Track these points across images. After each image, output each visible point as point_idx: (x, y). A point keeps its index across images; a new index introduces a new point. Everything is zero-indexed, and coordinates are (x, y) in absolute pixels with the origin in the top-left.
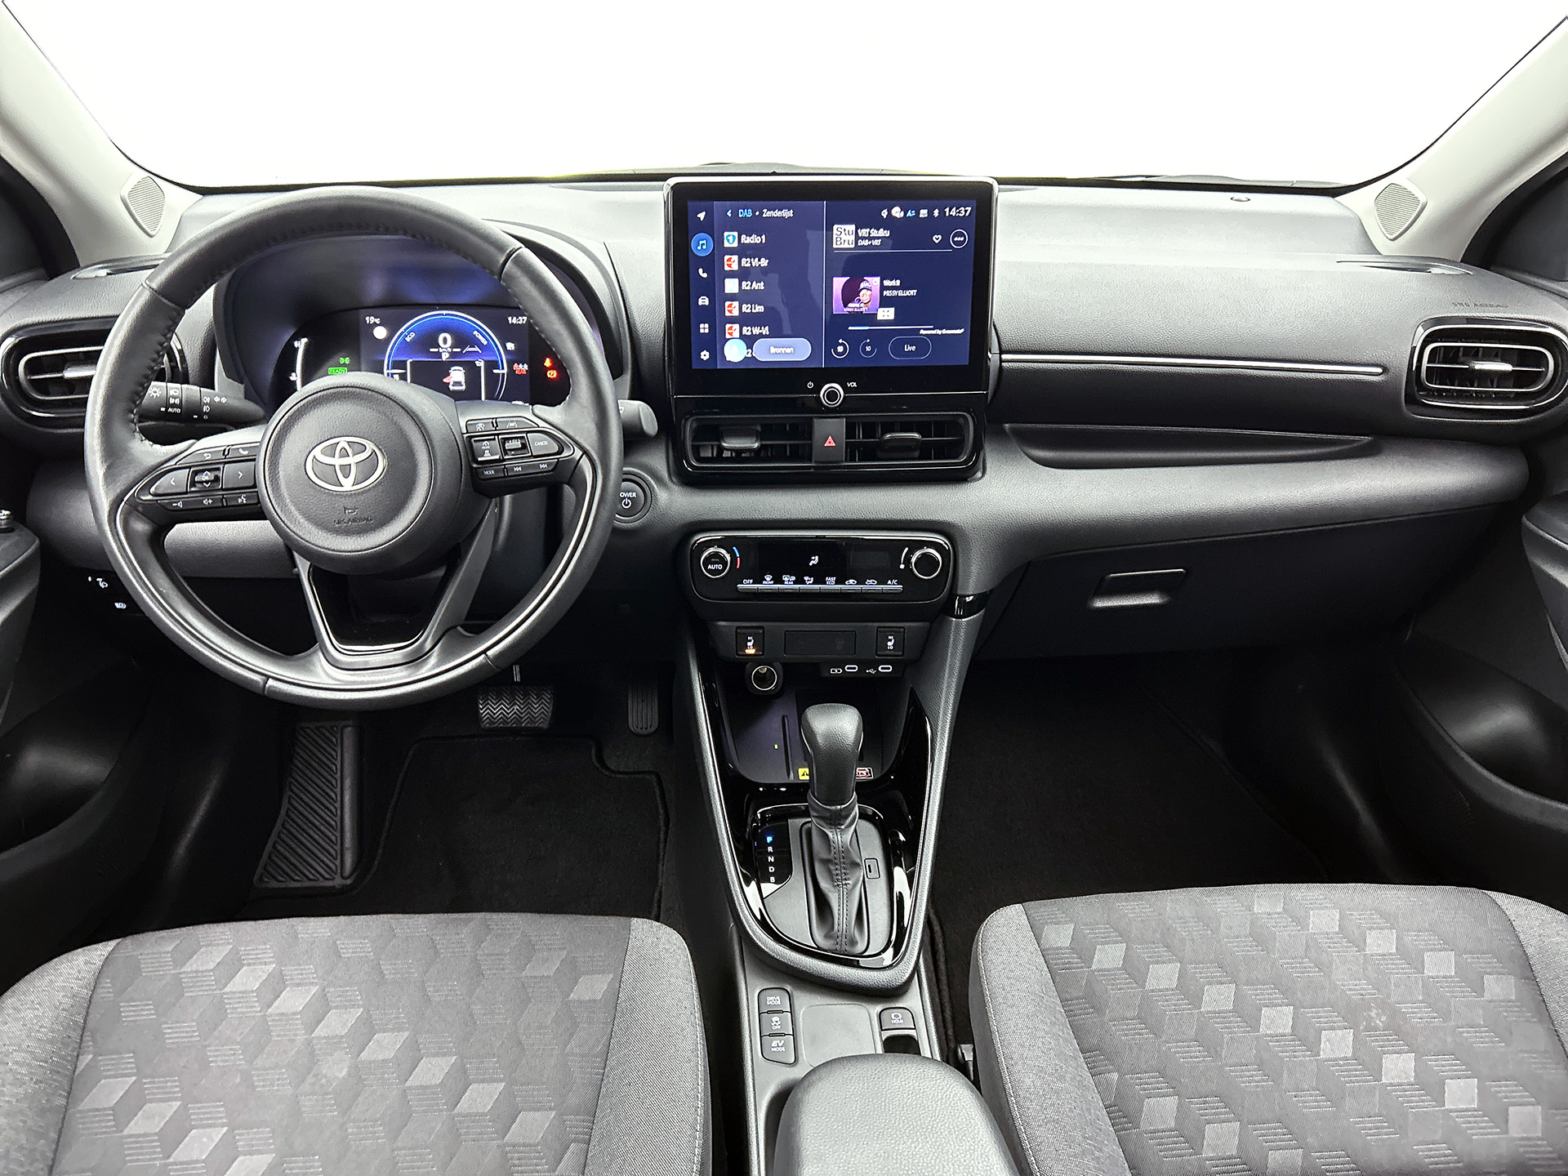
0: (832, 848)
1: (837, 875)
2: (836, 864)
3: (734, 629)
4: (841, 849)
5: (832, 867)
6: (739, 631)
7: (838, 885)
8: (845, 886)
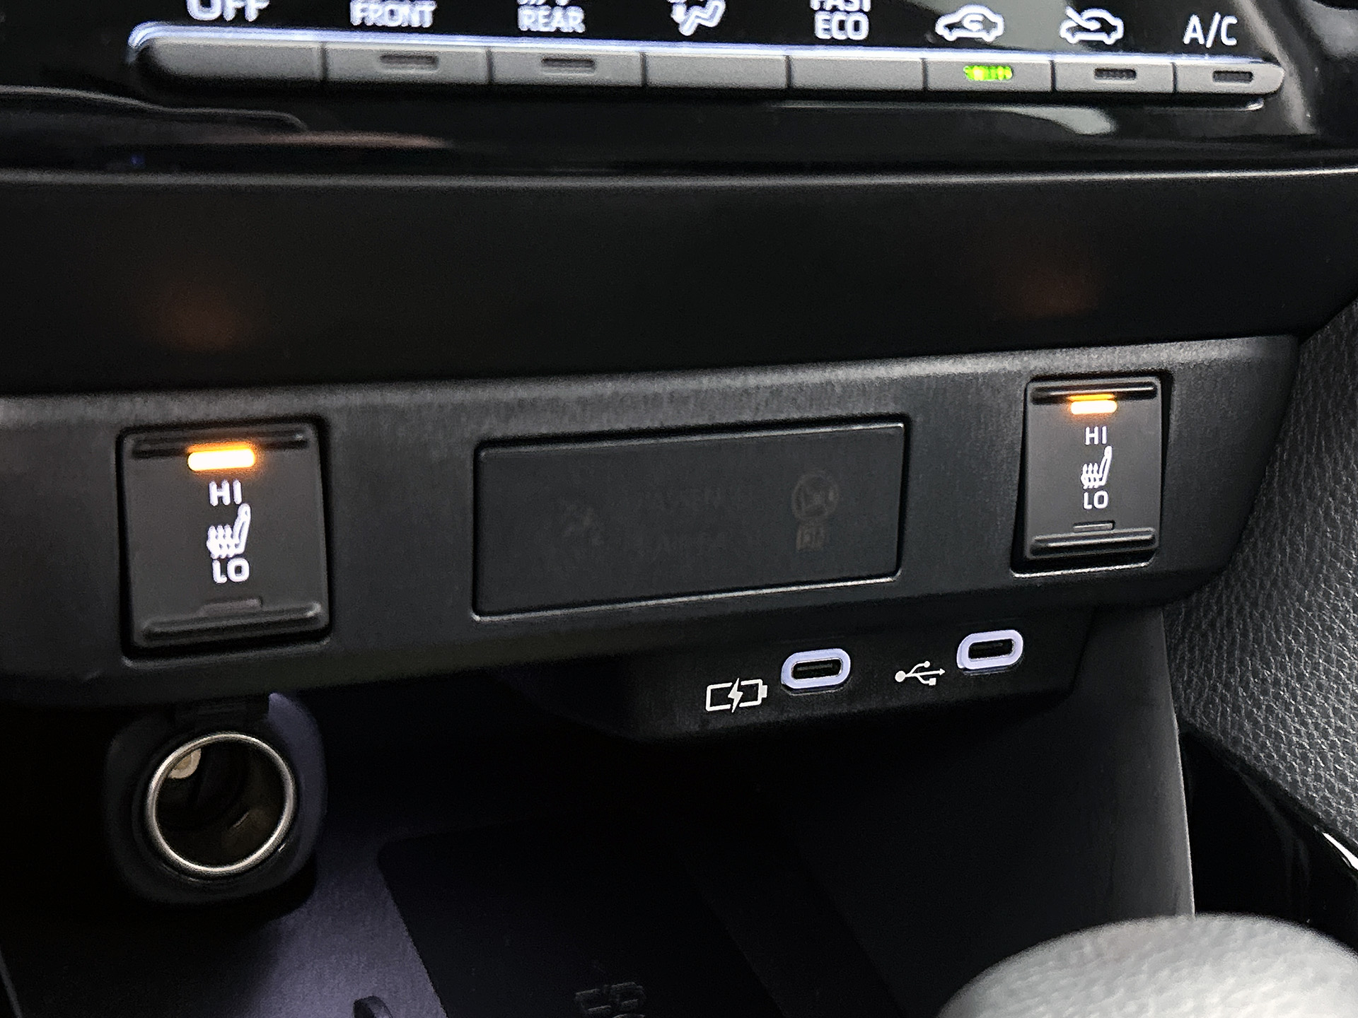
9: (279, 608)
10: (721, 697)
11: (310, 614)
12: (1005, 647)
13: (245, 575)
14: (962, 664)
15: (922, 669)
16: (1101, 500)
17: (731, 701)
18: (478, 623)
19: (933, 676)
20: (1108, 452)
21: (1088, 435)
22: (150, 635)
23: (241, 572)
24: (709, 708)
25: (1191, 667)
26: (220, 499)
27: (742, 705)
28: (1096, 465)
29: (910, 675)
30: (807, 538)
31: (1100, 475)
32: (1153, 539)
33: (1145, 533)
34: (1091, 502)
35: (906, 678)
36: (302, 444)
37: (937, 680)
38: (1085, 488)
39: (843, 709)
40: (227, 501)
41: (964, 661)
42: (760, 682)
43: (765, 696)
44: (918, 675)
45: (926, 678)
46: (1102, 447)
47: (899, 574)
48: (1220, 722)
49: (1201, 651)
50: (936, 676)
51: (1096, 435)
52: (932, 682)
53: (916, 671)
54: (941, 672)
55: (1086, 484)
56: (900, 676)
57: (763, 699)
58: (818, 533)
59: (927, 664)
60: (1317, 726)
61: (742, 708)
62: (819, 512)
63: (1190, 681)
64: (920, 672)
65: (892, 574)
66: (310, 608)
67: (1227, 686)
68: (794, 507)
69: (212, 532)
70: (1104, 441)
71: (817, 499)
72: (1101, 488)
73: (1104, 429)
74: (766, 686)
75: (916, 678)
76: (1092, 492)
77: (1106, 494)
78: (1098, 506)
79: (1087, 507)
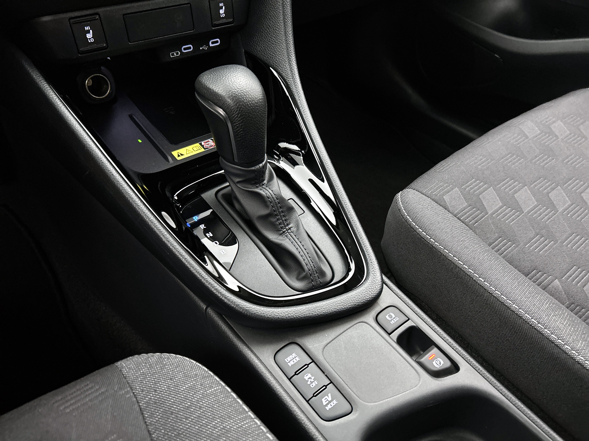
0: (269, 203)
1: (280, 224)
2: (276, 215)
3: (68, 20)
4: (277, 201)
5: (273, 220)
6: (72, 21)
7: (284, 232)
8: (289, 231)
9: (100, 45)
10: (173, 55)
11: (104, 46)
12: (217, 42)
13: (93, 41)
18: (130, 44)
20: (224, 7)
22: (82, 51)
23: (92, 40)
24: (171, 57)
25: (244, 41)
26: (87, 29)
28: (222, 9)
30: (178, 25)
31: (223, 11)
32: (232, 21)
33: (231, 20)
34: (222, 16)
36: (97, 19)
39: (193, 54)
40: (88, 29)
41: (211, 45)
42: (178, 51)
44: (204, 48)
45: (205, 48)
46: (222, 7)
47: (195, 30)
48: (250, 49)
49: (245, 38)
50: (207, 48)
51: (221, 5)
52: (206, 49)
54: (208, 47)
55: (221, 13)
56: (201, 48)
58: (180, 24)
59: (205, 46)
60: (261, 46)
62: (179, 20)
65: (193, 30)
66: (104, 45)
67: (249, 42)
68: (175, 20)
69: (87, 35)
71: (179, 18)
72: (223, 13)
73: (223, 4)
76: (222, 14)
77: (224, 14)
78: (223, 16)
79: (221, 17)
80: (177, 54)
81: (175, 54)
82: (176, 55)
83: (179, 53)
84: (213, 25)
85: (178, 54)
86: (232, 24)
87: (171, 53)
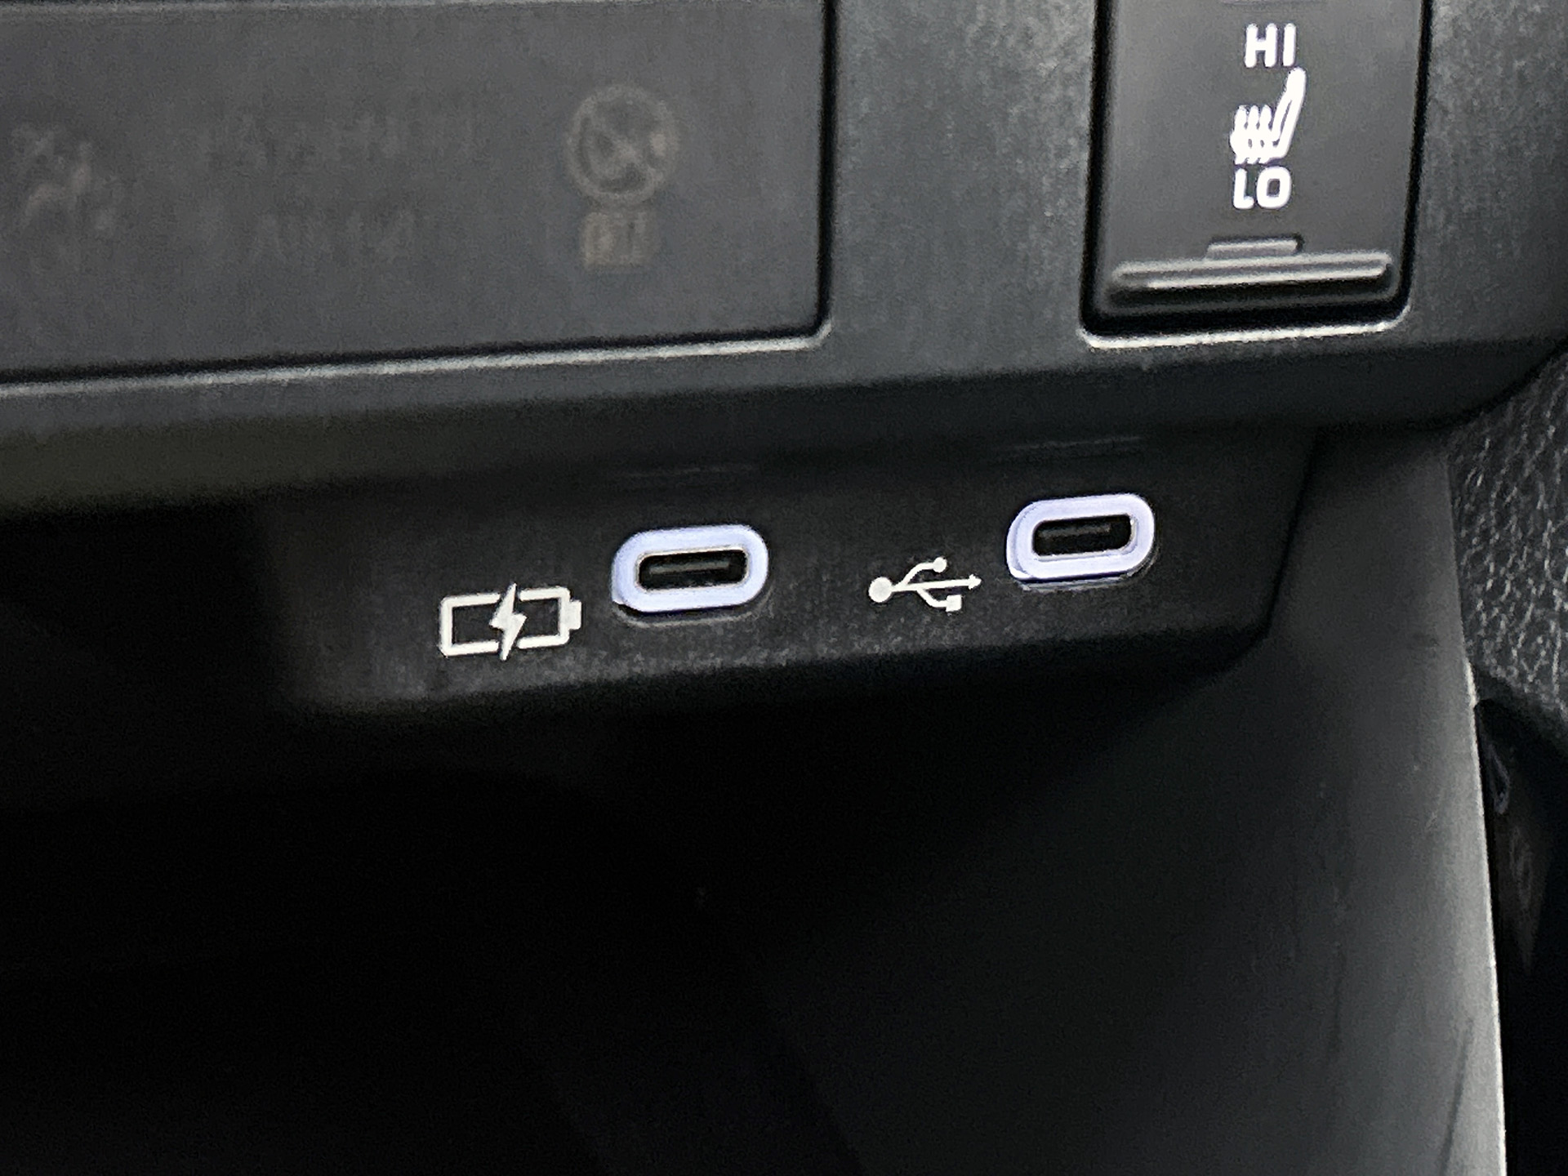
10: (473, 624)
12: (1116, 532)
14: (1020, 569)
15: (930, 575)
16: (1274, 188)
17: (498, 634)
19: (952, 591)
20: (1296, 82)
21: (1253, 45)
24: (448, 648)
25: (1500, 560)
27: (525, 643)
28: (1266, 110)
29: (903, 586)
30: (606, 241)
31: (1275, 134)
32: (1385, 280)
33: (1368, 265)
34: (1251, 191)
35: (895, 594)
37: (963, 601)
38: (1239, 161)
39: (757, 657)
41: (1024, 562)
42: (562, 593)
43: (577, 625)
44: (921, 588)
45: (938, 594)
46: (1281, 70)
47: (826, 330)
48: (1559, 673)
49: (1523, 525)
50: (963, 590)
51: (1269, 45)
52: (954, 603)
53: (915, 580)
54: (973, 582)
56: (881, 590)
57: (572, 633)
58: (632, 226)
59: (940, 564)
61: (525, 651)
62: (631, 179)
63: (1498, 587)
64: (928, 580)
65: (810, 330)
68: (574, 169)
70: (1288, 60)
71: (628, 152)
72: (1272, 163)
73: (1290, 31)
74: (578, 605)
75: (915, 593)
76: (1253, 171)
77: (1283, 175)
78: (1266, 201)
79: (1242, 202)
80: (541, 618)
81: (508, 621)
82: (524, 633)
83: (571, 615)
84: (1103, 305)
85: (553, 630)
86: (1374, 318)
87: (448, 605)
